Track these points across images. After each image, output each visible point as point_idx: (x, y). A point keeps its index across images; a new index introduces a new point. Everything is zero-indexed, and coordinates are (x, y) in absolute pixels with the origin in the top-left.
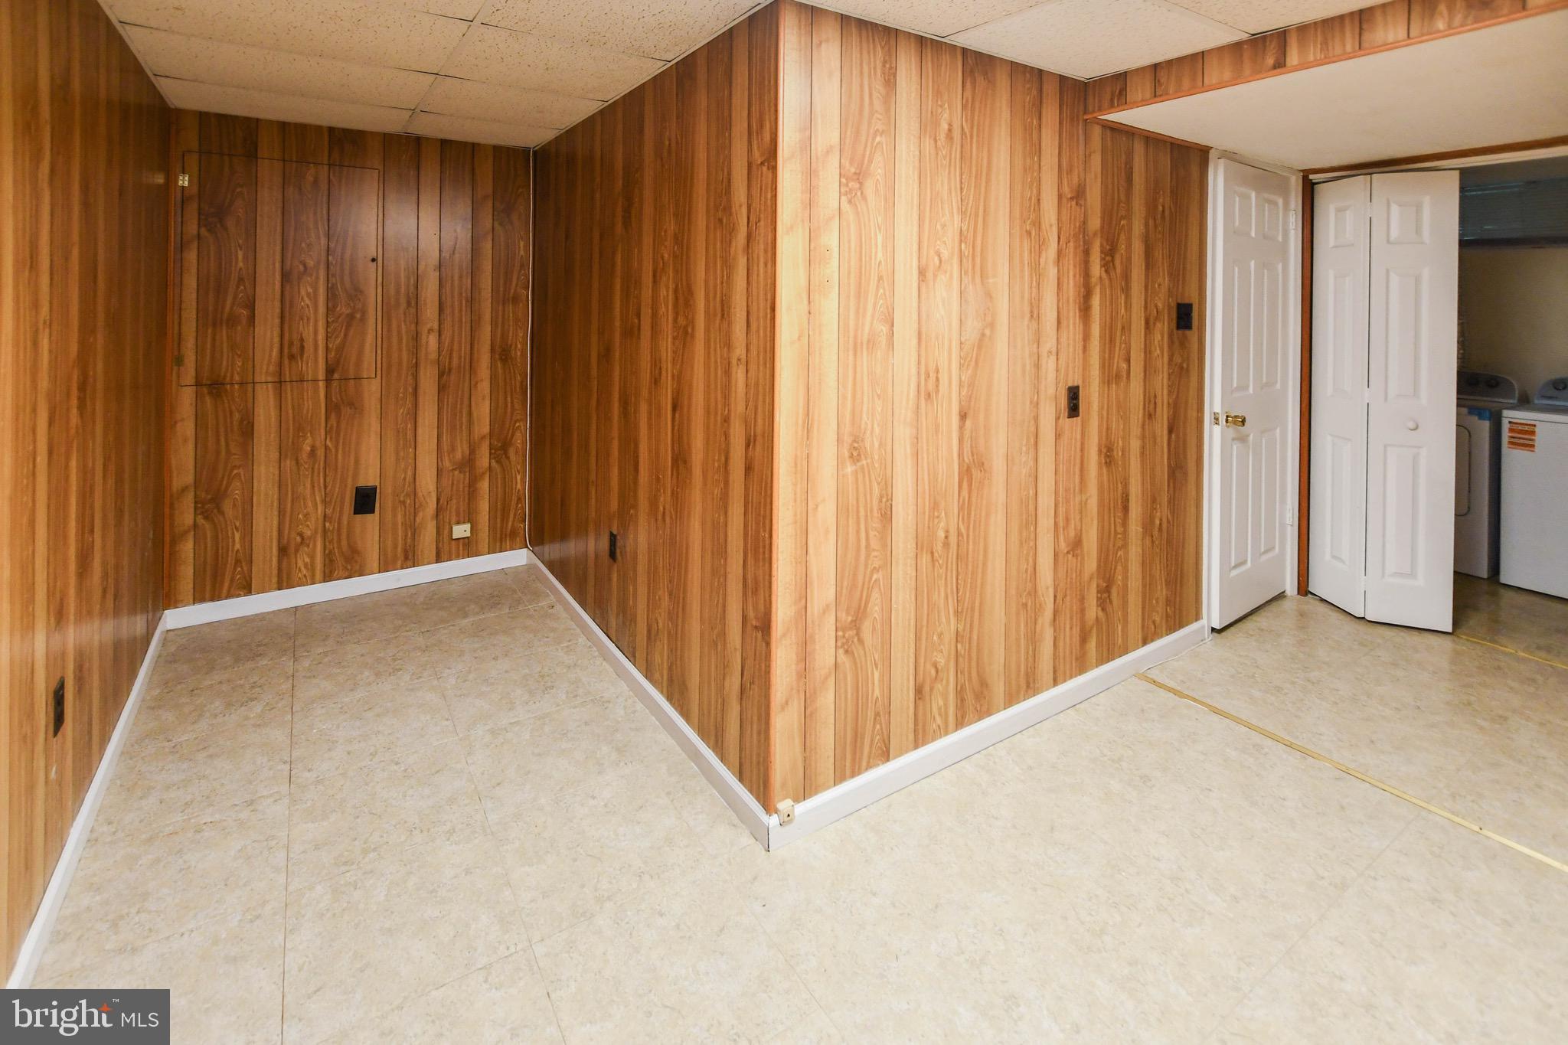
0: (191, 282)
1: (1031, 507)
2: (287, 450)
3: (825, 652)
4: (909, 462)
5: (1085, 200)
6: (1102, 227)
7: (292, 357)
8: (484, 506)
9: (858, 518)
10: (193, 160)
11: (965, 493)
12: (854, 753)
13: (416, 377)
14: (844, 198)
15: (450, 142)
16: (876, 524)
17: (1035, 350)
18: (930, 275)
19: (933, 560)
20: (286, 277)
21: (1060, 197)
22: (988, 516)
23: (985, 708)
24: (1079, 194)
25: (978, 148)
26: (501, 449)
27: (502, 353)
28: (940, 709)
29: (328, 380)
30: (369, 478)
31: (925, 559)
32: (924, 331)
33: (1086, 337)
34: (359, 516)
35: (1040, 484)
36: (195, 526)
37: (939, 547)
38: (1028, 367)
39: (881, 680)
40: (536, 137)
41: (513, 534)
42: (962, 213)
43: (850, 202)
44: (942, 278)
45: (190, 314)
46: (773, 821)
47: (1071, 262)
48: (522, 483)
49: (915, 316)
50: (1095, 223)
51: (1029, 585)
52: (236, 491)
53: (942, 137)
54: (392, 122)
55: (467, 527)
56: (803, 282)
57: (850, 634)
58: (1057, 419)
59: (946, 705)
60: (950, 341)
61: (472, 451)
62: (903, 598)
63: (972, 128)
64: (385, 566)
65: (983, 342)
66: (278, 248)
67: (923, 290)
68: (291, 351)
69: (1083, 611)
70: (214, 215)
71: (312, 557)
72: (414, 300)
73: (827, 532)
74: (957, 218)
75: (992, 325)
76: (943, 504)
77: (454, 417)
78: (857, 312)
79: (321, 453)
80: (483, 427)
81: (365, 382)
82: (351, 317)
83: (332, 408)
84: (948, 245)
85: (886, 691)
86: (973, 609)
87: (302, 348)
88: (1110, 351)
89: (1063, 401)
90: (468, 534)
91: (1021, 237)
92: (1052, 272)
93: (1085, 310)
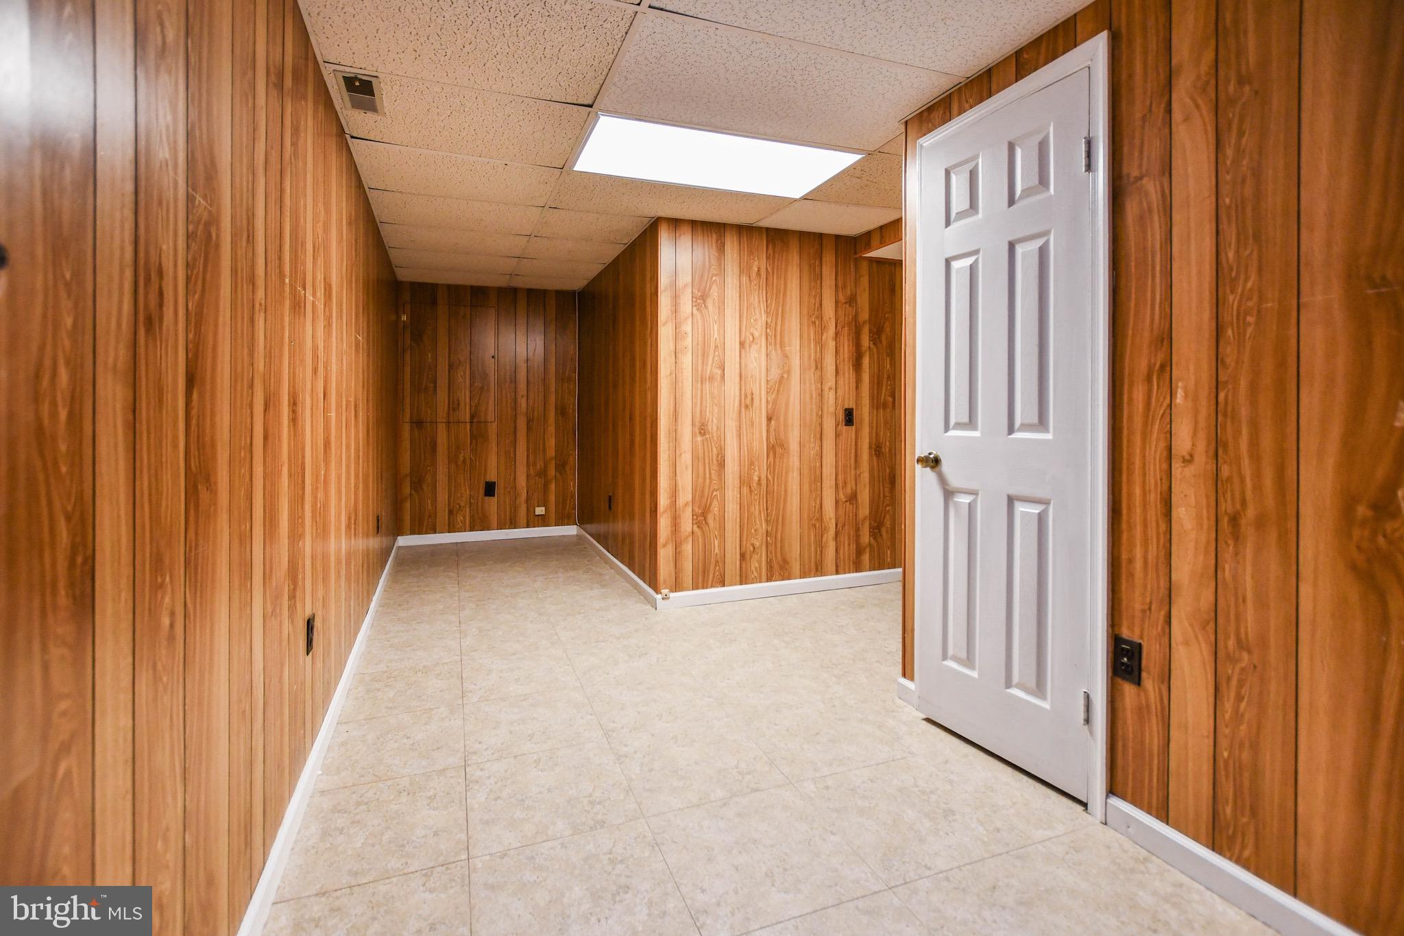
0: (408, 369)
1: (818, 472)
2: (452, 459)
3: (687, 525)
4: (735, 440)
5: (856, 303)
6: (870, 319)
7: (454, 410)
8: (552, 498)
9: (704, 464)
10: (408, 308)
11: (771, 459)
12: (704, 576)
13: (515, 421)
14: (694, 308)
15: (532, 289)
16: (715, 467)
17: (819, 386)
18: (747, 345)
19: (751, 491)
20: (451, 366)
21: (837, 302)
22: (787, 473)
23: (786, 575)
24: (852, 300)
25: (777, 278)
26: (561, 466)
27: (562, 411)
28: (756, 568)
29: (471, 422)
30: (492, 476)
31: (745, 490)
32: (743, 373)
33: (858, 381)
34: (487, 498)
35: (824, 460)
36: (411, 494)
37: (754, 485)
38: (814, 395)
39: (719, 546)
40: (578, 284)
41: (569, 516)
42: (767, 313)
43: (698, 310)
44: (754, 347)
45: (408, 386)
46: (659, 597)
47: (846, 338)
48: (574, 486)
49: (738, 366)
50: (865, 315)
51: (817, 515)
52: (429, 479)
53: (754, 275)
54: (502, 282)
55: (544, 508)
56: (672, 348)
57: (701, 518)
58: (837, 426)
59: (760, 567)
60: (760, 379)
61: (545, 466)
62: (732, 508)
63: (773, 268)
64: (500, 527)
65: (782, 380)
66: (447, 351)
67: (743, 352)
68: (454, 406)
69: (858, 536)
70: (417, 336)
71: (464, 517)
72: (514, 380)
73: (687, 467)
74: (764, 316)
75: (789, 372)
76: (756, 463)
77: (536, 447)
78: (703, 363)
79: (468, 461)
80: (551, 453)
81: (489, 424)
82: (482, 388)
83: (473, 437)
84: (758, 330)
85: (722, 552)
86: (777, 520)
87: (458, 404)
88: (878, 389)
89: (841, 416)
90: (543, 513)
91: (808, 327)
92: (831, 344)
93: (857, 366)
